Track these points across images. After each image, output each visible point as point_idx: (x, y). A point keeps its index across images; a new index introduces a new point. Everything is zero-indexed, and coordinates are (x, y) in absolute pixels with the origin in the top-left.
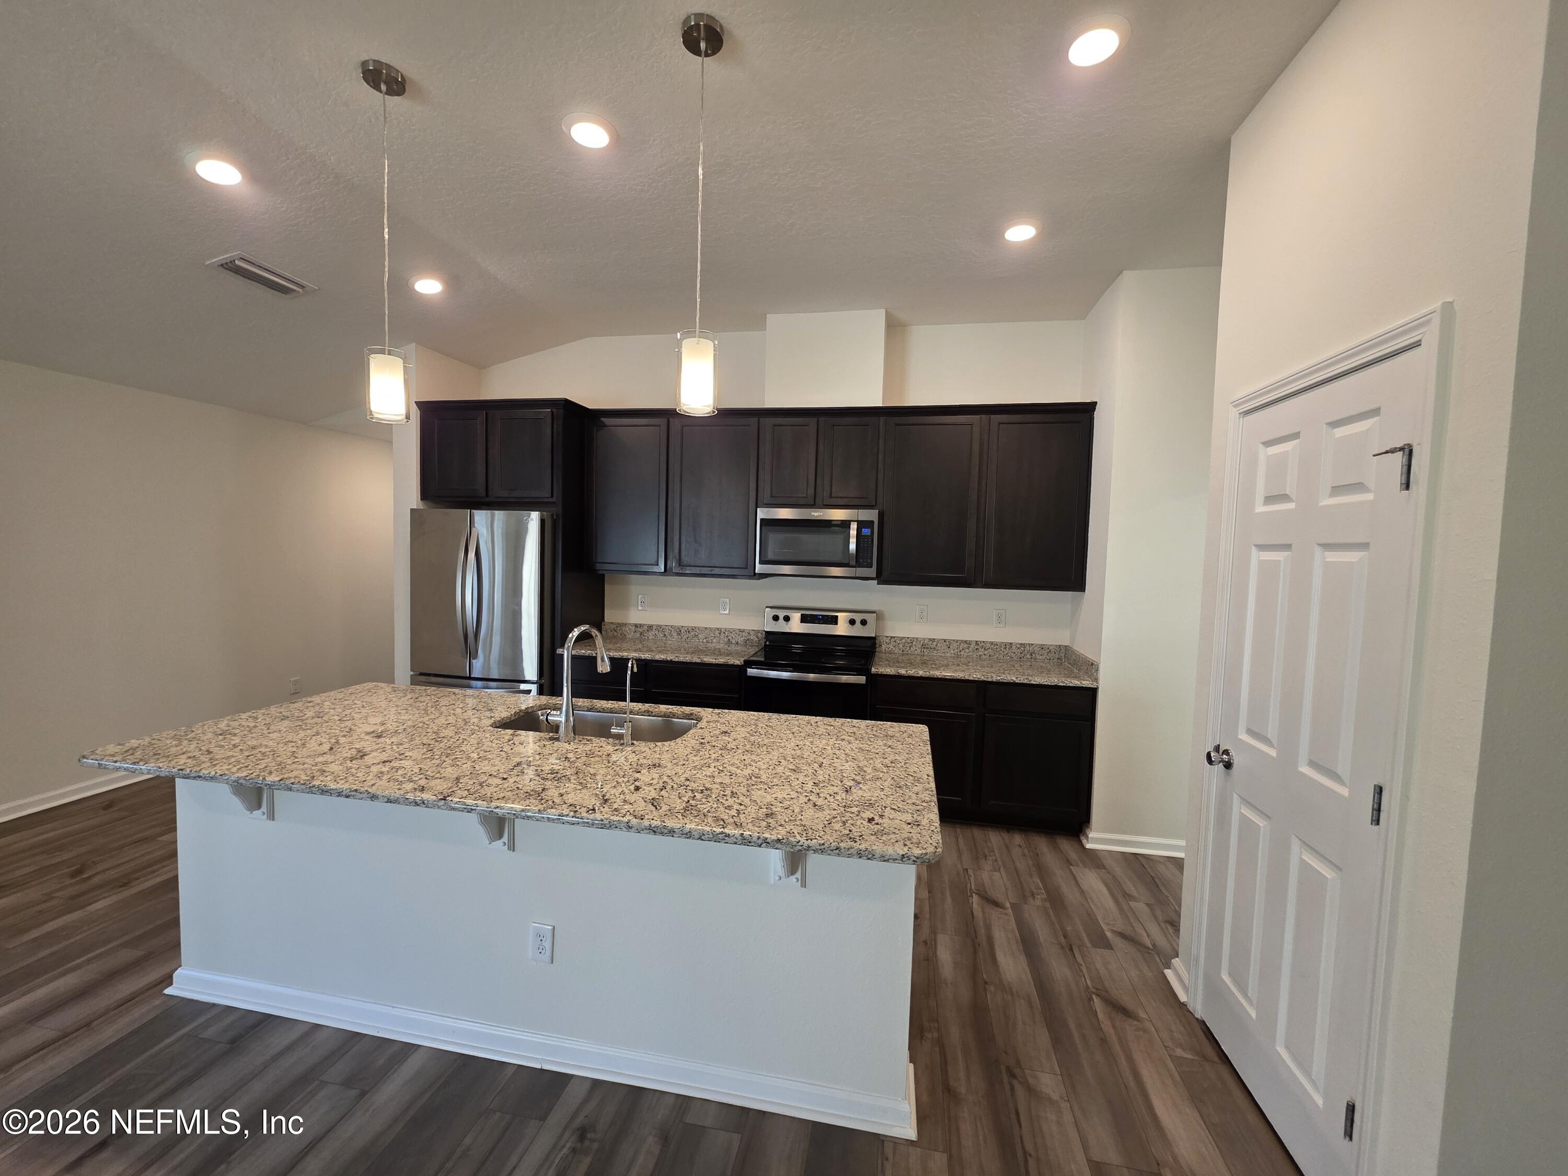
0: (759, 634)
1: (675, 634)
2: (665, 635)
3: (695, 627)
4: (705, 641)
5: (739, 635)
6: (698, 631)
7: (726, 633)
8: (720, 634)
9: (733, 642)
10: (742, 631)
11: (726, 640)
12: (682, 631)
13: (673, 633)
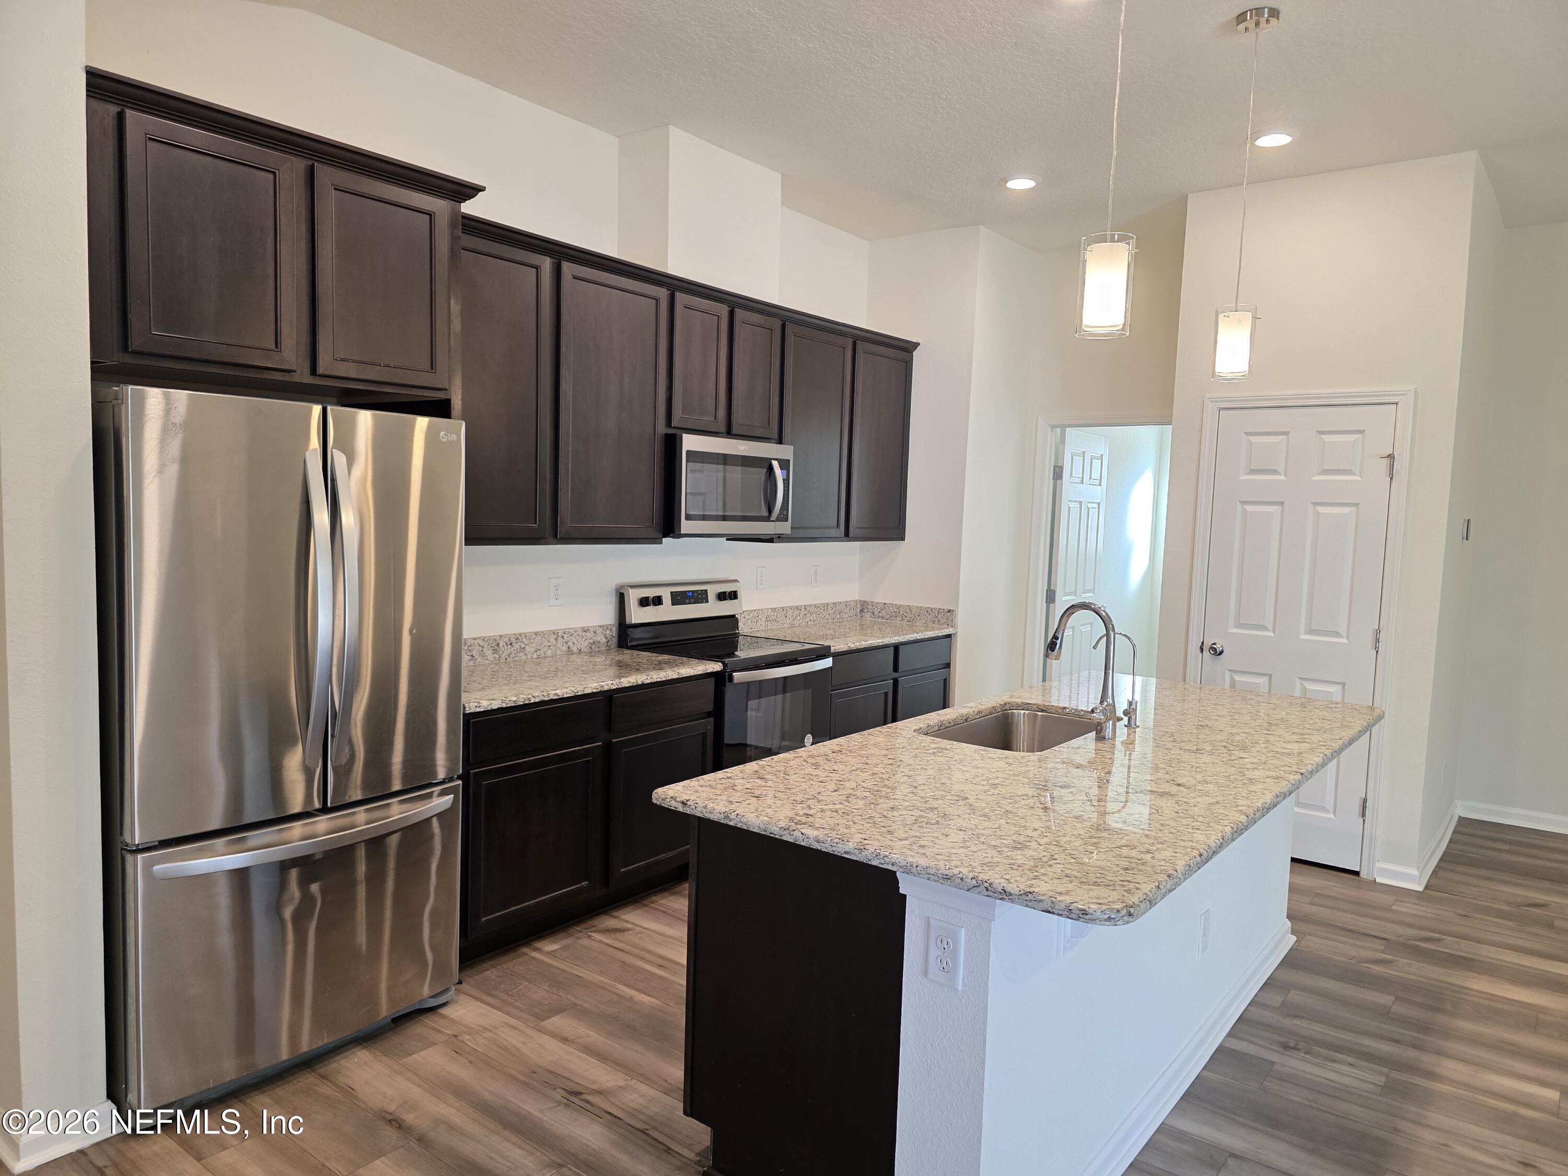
0: (608, 631)
1: (488, 652)
2: (472, 656)
3: (520, 635)
4: (535, 656)
5: (583, 637)
6: (525, 640)
7: (565, 636)
8: (556, 639)
9: (575, 650)
10: (586, 630)
11: (565, 648)
12: (501, 645)
13: (485, 650)
